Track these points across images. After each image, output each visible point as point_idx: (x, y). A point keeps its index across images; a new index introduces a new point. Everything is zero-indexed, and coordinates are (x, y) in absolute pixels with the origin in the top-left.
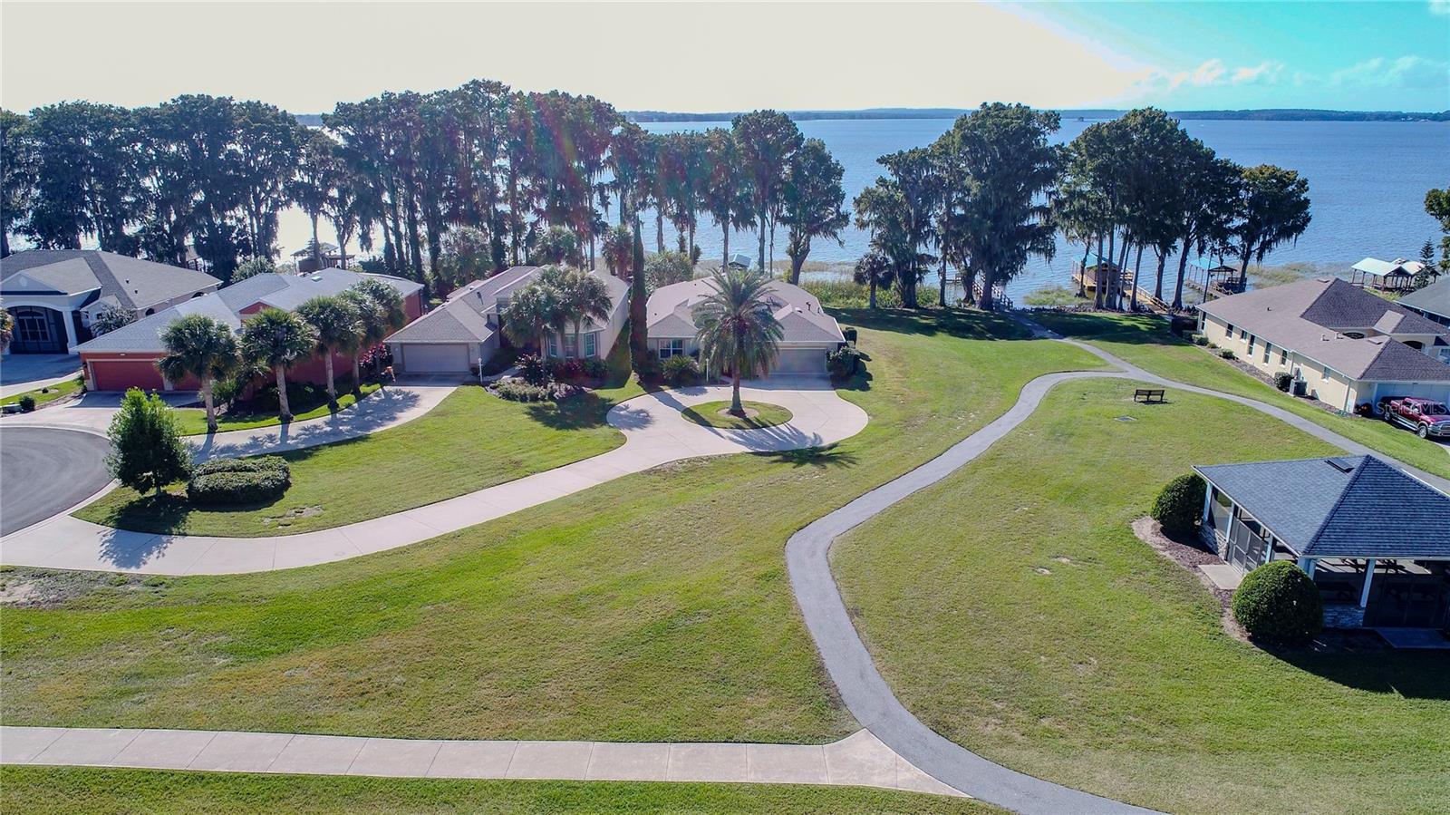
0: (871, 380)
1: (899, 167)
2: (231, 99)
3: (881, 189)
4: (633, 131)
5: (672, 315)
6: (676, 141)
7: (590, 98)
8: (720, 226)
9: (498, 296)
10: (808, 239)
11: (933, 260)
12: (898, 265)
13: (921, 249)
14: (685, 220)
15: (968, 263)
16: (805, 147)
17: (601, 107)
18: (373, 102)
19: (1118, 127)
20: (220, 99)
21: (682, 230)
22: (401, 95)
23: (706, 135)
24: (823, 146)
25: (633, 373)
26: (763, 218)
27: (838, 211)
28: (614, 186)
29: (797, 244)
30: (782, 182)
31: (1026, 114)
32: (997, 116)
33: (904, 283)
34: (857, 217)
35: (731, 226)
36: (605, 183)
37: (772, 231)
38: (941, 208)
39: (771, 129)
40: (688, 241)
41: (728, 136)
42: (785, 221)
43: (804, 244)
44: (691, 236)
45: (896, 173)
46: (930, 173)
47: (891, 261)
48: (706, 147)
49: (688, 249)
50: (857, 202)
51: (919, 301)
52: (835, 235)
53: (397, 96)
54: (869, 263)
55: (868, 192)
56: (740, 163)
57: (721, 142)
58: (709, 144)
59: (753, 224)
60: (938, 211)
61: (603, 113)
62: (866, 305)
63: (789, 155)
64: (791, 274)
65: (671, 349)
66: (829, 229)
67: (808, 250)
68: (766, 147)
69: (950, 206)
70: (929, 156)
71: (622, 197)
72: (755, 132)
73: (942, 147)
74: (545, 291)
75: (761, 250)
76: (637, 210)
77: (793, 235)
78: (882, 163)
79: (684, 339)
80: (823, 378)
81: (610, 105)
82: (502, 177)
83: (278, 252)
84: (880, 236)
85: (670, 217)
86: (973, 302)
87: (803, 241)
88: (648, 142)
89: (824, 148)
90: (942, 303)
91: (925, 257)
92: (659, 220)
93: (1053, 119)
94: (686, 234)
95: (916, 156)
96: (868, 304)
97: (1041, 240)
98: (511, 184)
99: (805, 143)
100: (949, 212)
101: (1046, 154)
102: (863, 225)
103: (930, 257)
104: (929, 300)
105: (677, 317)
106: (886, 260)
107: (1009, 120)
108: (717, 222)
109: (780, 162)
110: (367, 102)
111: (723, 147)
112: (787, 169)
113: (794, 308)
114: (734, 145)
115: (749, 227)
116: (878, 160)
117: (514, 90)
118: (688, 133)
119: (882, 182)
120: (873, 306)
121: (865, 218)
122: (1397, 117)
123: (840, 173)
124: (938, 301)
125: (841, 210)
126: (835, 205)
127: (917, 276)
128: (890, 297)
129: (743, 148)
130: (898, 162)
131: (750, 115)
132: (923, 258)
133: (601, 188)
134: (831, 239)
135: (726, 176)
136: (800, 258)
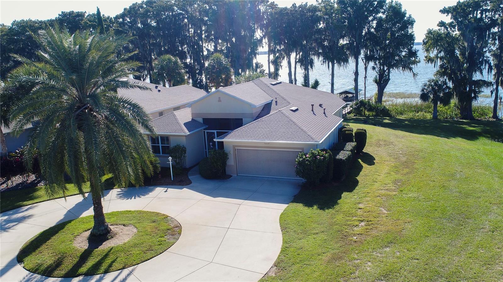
1: (457, 14)
10: (390, 72)
11: (488, 84)
12: (456, 88)
13: (477, 76)
14: (306, 63)
26: (357, 58)
27: (409, 49)
29: (382, 76)
33: (460, 100)
34: (425, 54)
37: (366, 68)
38: (494, 44)
43: (387, 75)
45: (454, 17)
47: (450, 84)
50: (424, 42)
51: (475, 115)
52: (411, 69)
54: (432, 86)
60: (492, 47)
62: (429, 116)
64: (377, 96)
67: (389, 79)
75: (356, 80)
77: (379, 69)
78: (444, 13)
84: (442, 67)
87: (386, 73)
90: (495, 117)
91: (481, 83)
96: (431, 116)
103: (484, 82)
104: (484, 114)
106: (446, 84)
113: (290, 108)
116: (441, 11)
119: (442, 24)
120: (435, 117)
124: (491, 115)
125: (412, 49)
127: (473, 95)
128: (449, 111)
132: (479, 84)
134: (407, 72)
136: (383, 85)
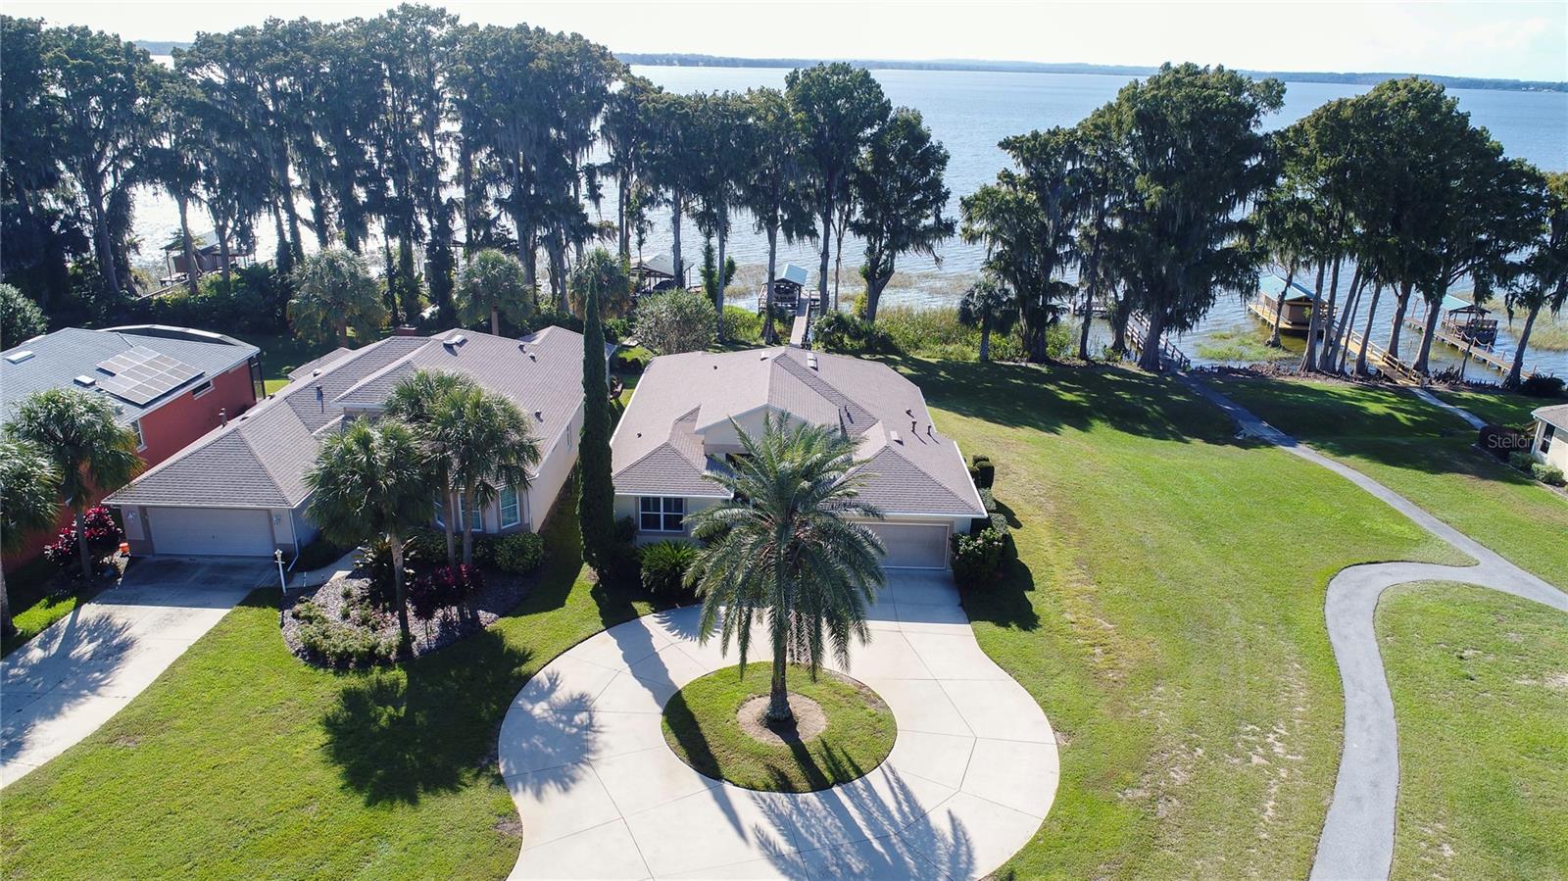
0: (1033, 589)
1: (1033, 155)
2: (42, 21)
3: (1004, 188)
4: (639, 87)
5: (667, 445)
6: (701, 106)
7: (576, 37)
8: (765, 234)
9: (345, 404)
10: (892, 256)
11: (1073, 292)
12: (1022, 299)
13: (1055, 276)
14: (714, 223)
15: (1121, 295)
16: (892, 121)
17: (588, 51)
18: (247, 32)
19: (1371, 106)
20: (21, 20)
21: (709, 235)
22: (291, 23)
23: (747, 97)
24: (918, 118)
25: (586, 566)
26: (827, 221)
27: (937, 217)
28: (608, 170)
29: (874, 263)
30: (856, 170)
31: (1235, 83)
32: (1192, 84)
33: (1030, 325)
34: (966, 225)
35: (780, 234)
36: (598, 164)
37: (839, 241)
38: (1087, 217)
39: (845, 91)
40: (717, 252)
41: (779, 101)
42: (859, 229)
43: (886, 261)
44: (722, 246)
45: (1027, 164)
46: (1078, 166)
47: (1013, 293)
48: (745, 116)
49: (717, 264)
50: (967, 204)
51: (1051, 353)
52: (930, 248)
53: (287, 23)
54: (983, 297)
55: (987, 192)
56: (796, 143)
57: (768, 110)
58: (751, 111)
59: (813, 234)
61: (593, 61)
62: (974, 356)
63: (868, 131)
64: (865, 305)
65: (662, 513)
66: (921, 239)
67: (891, 271)
68: (836, 119)
69: (1102, 214)
70: (1081, 140)
71: (623, 186)
72: (820, 98)
73: (1096, 127)
74: (391, 436)
75: (824, 269)
76: (643, 205)
77: (871, 250)
78: (1005, 149)
79: (686, 499)
80: (944, 581)
81: (605, 48)
82: (451, 148)
83: (135, 246)
84: (1000, 256)
85: (694, 216)
86: (1127, 353)
87: (884, 257)
88: (659, 106)
89: (919, 123)
90: (1083, 355)
92: (676, 221)
93: (1273, 92)
94: (715, 241)
95: (1061, 139)
96: (976, 355)
97: (1239, 273)
98: (465, 162)
99: (892, 114)
100: (1099, 223)
101: (1256, 145)
102: (973, 238)
103: (1066, 286)
105: (675, 451)
106: (1006, 292)
107: (1212, 92)
108: (760, 228)
109: (855, 142)
110: (237, 32)
111: (770, 118)
112: (865, 152)
113: (888, 435)
114: (788, 114)
115: (807, 239)
116: (999, 144)
117: (464, 22)
118: (720, 94)
119: (1007, 177)
120: (984, 358)
121: (977, 227)
122: (1517, 86)
123: (943, 161)
124: (1076, 352)
125: (943, 216)
126: (934, 207)
127: (1050, 317)
128: (1007, 346)
129: (801, 120)
130: (1033, 150)
131: (814, 70)
132: (1058, 289)
133: (591, 171)
134: (924, 254)
135: (775, 160)
136: (879, 282)
